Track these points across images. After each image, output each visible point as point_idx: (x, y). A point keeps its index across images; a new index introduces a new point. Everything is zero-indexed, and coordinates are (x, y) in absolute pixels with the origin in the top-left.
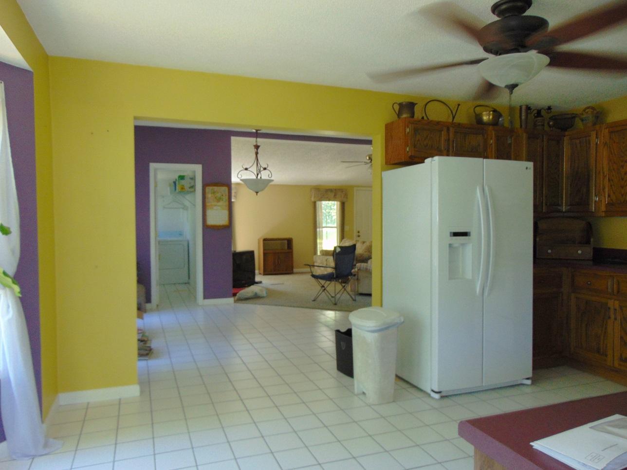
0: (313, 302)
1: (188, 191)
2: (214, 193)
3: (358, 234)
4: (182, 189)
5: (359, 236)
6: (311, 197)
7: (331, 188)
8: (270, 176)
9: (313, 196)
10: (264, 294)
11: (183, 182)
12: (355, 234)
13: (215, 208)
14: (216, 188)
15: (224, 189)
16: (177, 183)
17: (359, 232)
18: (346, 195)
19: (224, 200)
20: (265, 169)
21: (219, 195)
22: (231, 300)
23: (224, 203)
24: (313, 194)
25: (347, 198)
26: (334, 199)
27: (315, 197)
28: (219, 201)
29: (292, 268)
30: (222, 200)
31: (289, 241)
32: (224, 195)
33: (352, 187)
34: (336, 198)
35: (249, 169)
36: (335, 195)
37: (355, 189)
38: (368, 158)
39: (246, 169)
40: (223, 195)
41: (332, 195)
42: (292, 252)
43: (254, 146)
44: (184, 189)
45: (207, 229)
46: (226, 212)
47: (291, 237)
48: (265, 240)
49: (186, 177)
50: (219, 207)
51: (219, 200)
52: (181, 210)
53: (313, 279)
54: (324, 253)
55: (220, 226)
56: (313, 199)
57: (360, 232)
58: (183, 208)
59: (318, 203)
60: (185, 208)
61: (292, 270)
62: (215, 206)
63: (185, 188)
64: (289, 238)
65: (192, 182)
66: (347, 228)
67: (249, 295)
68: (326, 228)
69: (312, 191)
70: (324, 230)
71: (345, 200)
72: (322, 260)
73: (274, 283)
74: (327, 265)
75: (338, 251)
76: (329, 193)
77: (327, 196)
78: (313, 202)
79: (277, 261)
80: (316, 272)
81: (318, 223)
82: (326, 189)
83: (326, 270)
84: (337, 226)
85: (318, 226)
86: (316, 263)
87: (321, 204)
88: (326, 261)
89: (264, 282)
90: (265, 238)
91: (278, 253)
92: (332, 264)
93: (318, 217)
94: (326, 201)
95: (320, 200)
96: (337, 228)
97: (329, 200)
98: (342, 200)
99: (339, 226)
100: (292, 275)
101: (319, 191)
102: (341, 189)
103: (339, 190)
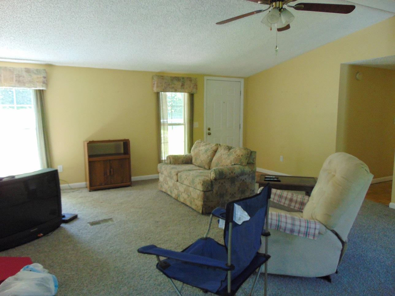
3: (208, 131)
5: (209, 134)
6: (153, 87)
9: (155, 85)
12: (206, 131)
17: (209, 129)
18: (196, 86)
24: (156, 83)
25: (197, 89)
26: (181, 90)
27: (157, 87)
29: (130, 175)
31: (126, 144)
33: (203, 75)
36: (183, 85)
37: (206, 78)
41: (178, 84)
42: (129, 159)
47: (127, 138)
48: (90, 143)
56: (155, 90)
57: (211, 129)
59: (162, 94)
61: (130, 181)
64: (126, 140)
66: (196, 125)
68: (171, 126)
69: (154, 78)
70: (170, 127)
71: (194, 91)
72: (170, 173)
73: (96, 219)
74: (177, 181)
75: (240, 219)
76: (176, 82)
77: (173, 85)
78: (155, 93)
79: (108, 171)
80: (161, 187)
81: (162, 118)
82: (171, 77)
83: (177, 188)
84: (184, 122)
85: (162, 121)
86: (162, 174)
87: (166, 96)
88: (177, 174)
89: (79, 216)
90: (91, 140)
91: (110, 160)
92: (186, 182)
93: (161, 111)
94: (172, 92)
95: (165, 91)
96: (185, 125)
97: (176, 91)
98: (190, 91)
99: (187, 122)
100: (130, 188)
101: (163, 79)
102: (191, 78)
103: (188, 78)
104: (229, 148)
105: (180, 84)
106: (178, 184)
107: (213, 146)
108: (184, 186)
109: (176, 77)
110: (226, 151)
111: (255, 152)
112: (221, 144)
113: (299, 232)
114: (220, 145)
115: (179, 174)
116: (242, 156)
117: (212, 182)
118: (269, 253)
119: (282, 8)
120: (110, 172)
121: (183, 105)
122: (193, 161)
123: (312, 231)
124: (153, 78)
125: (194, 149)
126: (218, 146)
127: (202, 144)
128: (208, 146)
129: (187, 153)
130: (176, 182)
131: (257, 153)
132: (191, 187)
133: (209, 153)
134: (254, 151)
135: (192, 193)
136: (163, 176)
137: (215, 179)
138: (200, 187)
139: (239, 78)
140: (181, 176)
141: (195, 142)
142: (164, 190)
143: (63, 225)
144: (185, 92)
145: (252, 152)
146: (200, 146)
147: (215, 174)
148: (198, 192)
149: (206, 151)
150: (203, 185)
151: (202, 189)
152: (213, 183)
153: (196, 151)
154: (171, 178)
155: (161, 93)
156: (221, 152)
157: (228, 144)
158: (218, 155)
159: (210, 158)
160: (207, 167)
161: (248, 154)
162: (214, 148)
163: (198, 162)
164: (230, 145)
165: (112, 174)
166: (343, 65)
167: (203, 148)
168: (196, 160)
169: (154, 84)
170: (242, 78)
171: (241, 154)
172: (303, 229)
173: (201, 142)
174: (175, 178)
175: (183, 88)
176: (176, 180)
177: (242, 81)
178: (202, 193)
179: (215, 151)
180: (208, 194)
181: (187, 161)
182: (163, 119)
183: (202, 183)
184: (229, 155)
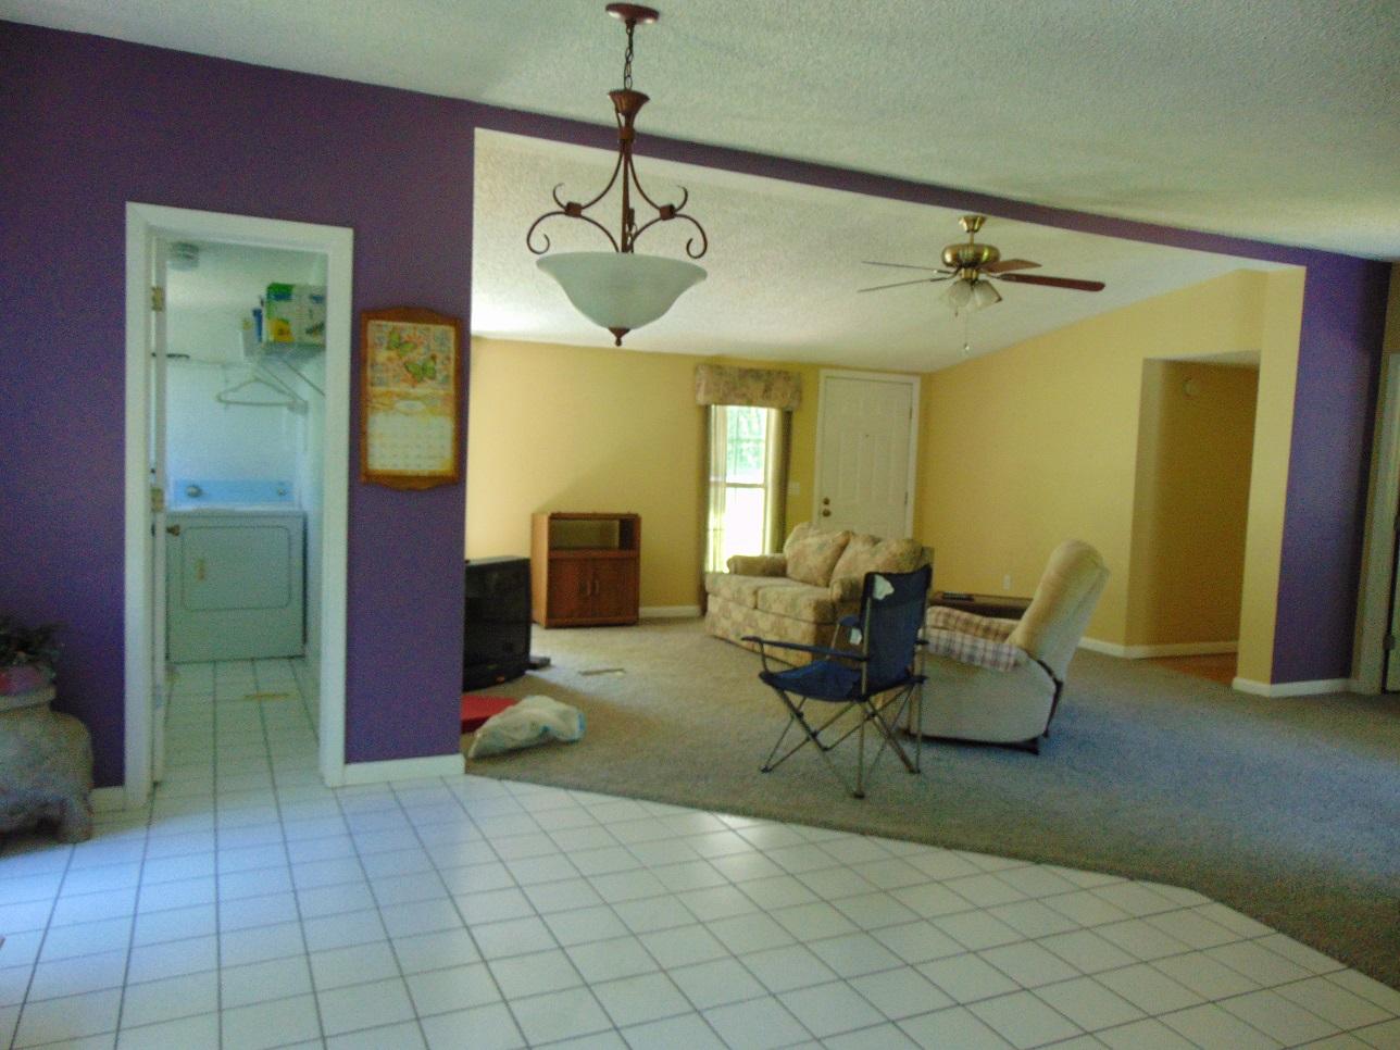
0: (766, 775)
1: (303, 346)
2: (400, 345)
3: (824, 507)
4: (281, 332)
5: (827, 514)
6: (696, 392)
7: (754, 366)
8: (696, 248)
9: (702, 388)
10: (574, 728)
11: (283, 308)
12: (817, 507)
13: (401, 405)
14: (408, 329)
15: (439, 336)
16: (264, 313)
17: (827, 502)
18: (798, 391)
19: (440, 377)
20: (669, 212)
21: (418, 356)
22: (452, 764)
23: (438, 389)
24: (704, 383)
25: (800, 400)
26: (764, 399)
27: (707, 392)
28: (422, 380)
29: (636, 604)
30: (433, 378)
31: (629, 527)
32: (440, 358)
33: (816, 367)
34: (769, 398)
35: (584, 213)
36: (767, 390)
37: (823, 373)
38: (948, 258)
39: (573, 210)
40: (433, 358)
41: (757, 388)
42: (636, 560)
43: (614, 94)
44: (288, 332)
45: (366, 485)
46: (447, 426)
47: (633, 511)
48: (555, 518)
49: (295, 291)
50: (419, 406)
51: (419, 374)
52: (285, 411)
53: (770, 690)
54: (740, 565)
55: (418, 478)
56: (701, 399)
57: (831, 502)
58: (291, 408)
59: (716, 410)
60: (298, 407)
61: (636, 612)
62: (404, 397)
63: (294, 328)
64: (629, 515)
65: (316, 308)
66: (794, 487)
67: (521, 737)
68: (732, 489)
69: (701, 371)
70: (730, 491)
71: (794, 404)
72: (739, 591)
73: (591, 668)
74: (756, 607)
75: (881, 593)
76: (750, 381)
77: (744, 390)
78: (700, 407)
79: (589, 584)
80: (713, 625)
81: (712, 472)
82: (740, 370)
83: (754, 624)
84: (766, 480)
85: (712, 479)
86: (716, 595)
87: (725, 413)
88: (755, 593)
89: (553, 662)
90: (556, 511)
91: (594, 559)
92: (778, 608)
93: (713, 452)
94: (740, 404)
95: (724, 402)
96: (766, 489)
97: (750, 403)
98: (784, 405)
99: (773, 481)
100: (634, 628)
101: (721, 374)
102: (786, 373)
103: (780, 373)
104: (875, 541)
105: (762, 385)
106: (757, 614)
107: (838, 536)
108: (772, 618)
109: (751, 370)
110: (867, 547)
111: (932, 551)
112: (856, 532)
113: (983, 660)
114: (853, 534)
115: (760, 593)
116: (901, 554)
117: (833, 604)
118: (926, 674)
119: (976, 279)
120: (594, 587)
121: (763, 437)
122: (790, 570)
123: (1004, 659)
124: (696, 370)
125: (793, 542)
126: (849, 536)
127: (811, 532)
128: (825, 537)
129: (768, 552)
130: (751, 612)
131: (936, 554)
132: (789, 617)
133: (828, 552)
134: (928, 548)
135: (789, 630)
136: (720, 600)
137: (842, 600)
138: (808, 614)
139: (908, 373)
140: (764, 595)
141: (795, 529)
142: (719, 633)
143: (529, 672)
144: (772, 406)
145: (923, 550)
146: (806, 537)
147: (844, 590)
148: (804, 626)
149: (821, 547)
150: (815, 608)
151: (812, 619)
152: (837, 607)
153: (797, 546)
154: (740, 603)
155: (713, 407)
156: (856, 548)
157: (872, 533)
158: (848, 554)
159: (829, 561)
160: (821, 581)
161: (914, 553)
162: (841, 540)
163: (802, 572)
164: (878, 536)
165: (597, 591)
166: (1148, 363)
167: (813, 541)
168: (796, 568)
169: (699, 385)
170: (916, 374)
171: (901, 551)
172: (989, 656)
173: (809, 528)
174: (750, 601)
175: (767, 397)
176: (752, 606)
177: (917, 383)
178: (812, 628)
179: (843, 548)
180: (824, 629)
181: (774, 569)
182: (716, 475)
183: (813, 605)
184: (873, 555)
